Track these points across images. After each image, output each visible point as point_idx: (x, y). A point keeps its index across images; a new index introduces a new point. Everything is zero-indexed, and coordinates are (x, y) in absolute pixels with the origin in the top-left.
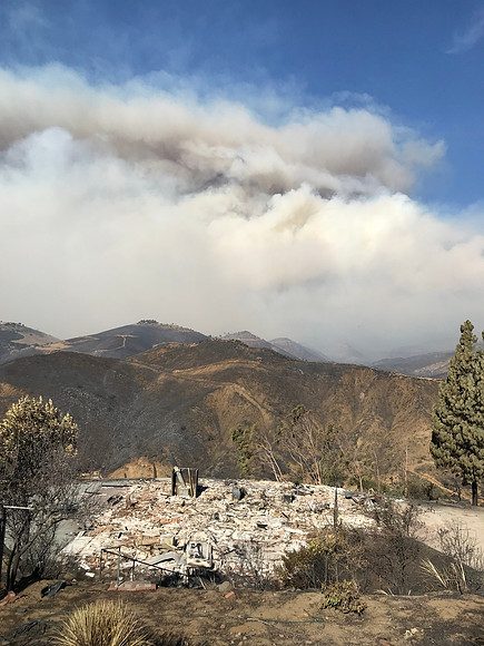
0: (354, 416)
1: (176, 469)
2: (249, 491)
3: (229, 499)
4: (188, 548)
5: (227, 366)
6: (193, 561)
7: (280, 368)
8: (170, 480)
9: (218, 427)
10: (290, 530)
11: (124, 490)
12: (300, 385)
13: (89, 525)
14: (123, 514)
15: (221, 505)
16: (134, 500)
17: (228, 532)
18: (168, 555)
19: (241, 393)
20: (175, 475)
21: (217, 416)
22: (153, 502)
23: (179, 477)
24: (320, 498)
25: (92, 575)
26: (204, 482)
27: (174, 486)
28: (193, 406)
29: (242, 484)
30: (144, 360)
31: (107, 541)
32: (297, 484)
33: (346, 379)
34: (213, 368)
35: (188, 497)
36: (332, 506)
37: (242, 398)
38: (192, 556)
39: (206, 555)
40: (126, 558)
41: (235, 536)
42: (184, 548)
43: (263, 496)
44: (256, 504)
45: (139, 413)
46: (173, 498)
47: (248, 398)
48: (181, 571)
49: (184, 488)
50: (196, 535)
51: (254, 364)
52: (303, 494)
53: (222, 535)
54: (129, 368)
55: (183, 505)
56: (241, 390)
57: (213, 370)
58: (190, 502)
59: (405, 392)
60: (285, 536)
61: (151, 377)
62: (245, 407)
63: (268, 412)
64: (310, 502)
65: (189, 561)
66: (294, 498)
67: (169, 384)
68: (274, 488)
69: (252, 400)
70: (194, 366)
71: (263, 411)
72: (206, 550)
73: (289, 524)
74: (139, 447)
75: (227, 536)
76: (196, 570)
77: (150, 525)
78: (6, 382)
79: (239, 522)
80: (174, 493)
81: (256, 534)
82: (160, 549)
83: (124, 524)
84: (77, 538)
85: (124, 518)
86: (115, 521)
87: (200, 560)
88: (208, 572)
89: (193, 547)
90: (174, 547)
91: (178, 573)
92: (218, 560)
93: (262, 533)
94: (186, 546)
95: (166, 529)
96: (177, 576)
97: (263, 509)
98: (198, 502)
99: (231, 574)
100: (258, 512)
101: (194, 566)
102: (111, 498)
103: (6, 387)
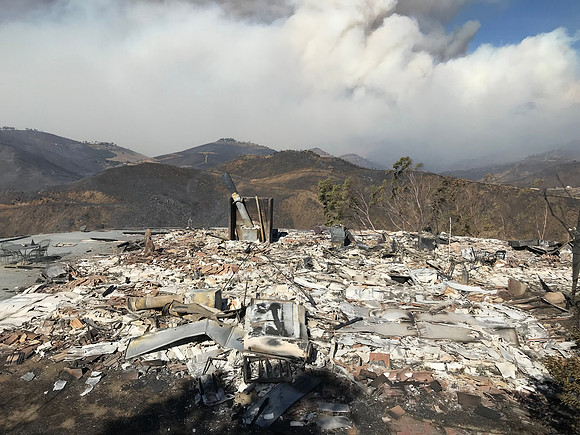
1: (236, 198)
3: (326, 245)
4: (250, 313)
5: (300, 175)
6: (260, 342)
17: (335, 288)
18: (196, 328)
19: (313, 199)
20: (234, 208)
27: (232, 224)
37: (315, 203)
38: (257, 330)
39: (293, 327)
47: (321, 204)
49: (249, 230)
53: (324, 292)
54: (209, 178)
55: (248, 251)
56: (315, 197)
57: (288, 178)
58: (260, 248)
62: (319, 211)
65: (249, 342)
67: (247, 191)
70: (270, 175)
72: (293, 319)
75: (334, 294)
76: (268, 365)
77: (178, 275)
78: (99, 190)
79: (352, 273)
80: (234, 237)
81: (395, 292)
82: (181, 314)
83: (127, 274)
84: (19, 295)
85: (133, 266)
86: (112, 270)
87: (280, 339)
88: (300, 373)
89: (262, 312)
90: (217, 311)
91: (221, 375)
92: (324, 340)
93: (405, 289)
94: (244, 309)
95: (209, 281)
96: (218, 383)
97: (390, 256)
98: (274, 248)
99: (365, 376)
100: (382, 260)
101: (262, 355)
102: (127, 244)
103: (99, 195)
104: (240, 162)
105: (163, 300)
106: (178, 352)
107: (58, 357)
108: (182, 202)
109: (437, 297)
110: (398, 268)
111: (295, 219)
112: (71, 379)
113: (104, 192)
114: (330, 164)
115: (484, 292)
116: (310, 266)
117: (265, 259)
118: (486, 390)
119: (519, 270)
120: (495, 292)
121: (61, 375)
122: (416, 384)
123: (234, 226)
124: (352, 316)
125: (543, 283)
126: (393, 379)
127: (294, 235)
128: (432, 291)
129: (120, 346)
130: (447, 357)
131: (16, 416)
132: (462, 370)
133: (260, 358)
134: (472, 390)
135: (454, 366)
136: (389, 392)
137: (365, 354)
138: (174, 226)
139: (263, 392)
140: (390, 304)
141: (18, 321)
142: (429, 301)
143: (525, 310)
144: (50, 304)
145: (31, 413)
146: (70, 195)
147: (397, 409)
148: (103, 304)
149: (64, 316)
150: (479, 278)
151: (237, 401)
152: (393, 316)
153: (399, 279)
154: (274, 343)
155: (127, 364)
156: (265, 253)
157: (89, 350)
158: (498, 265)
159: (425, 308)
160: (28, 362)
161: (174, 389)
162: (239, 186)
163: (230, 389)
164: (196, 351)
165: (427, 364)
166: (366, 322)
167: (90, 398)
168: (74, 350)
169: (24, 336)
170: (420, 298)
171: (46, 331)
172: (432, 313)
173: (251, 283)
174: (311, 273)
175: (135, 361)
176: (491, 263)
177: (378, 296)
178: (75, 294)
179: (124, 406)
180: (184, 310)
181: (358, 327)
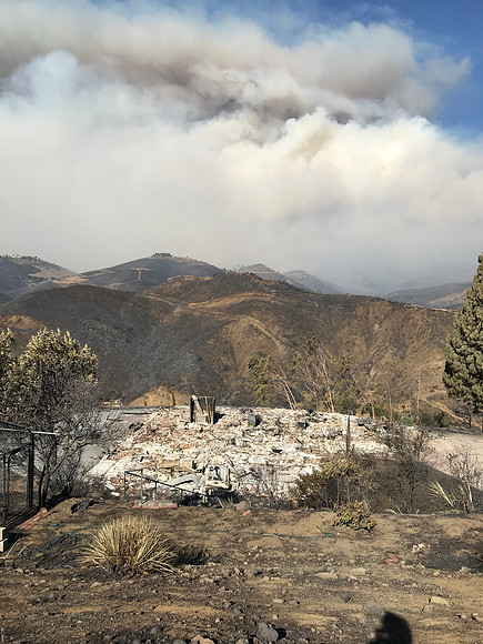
0: (368, 347)
1: (194, 397)
2: (265, 418)
3: (245, 426)
4: (207, 471)
5: (242, 299)
6: (212, 483)
7: (294, 301)
8: (189, 407)
9: (234, 358)
10: (303, 454)
11: (145, 417)
12: (314, 317)
13: (112, 450)
14: (144, 439)
15: (238, 431)
16: (155, 427)
17: (244, 456)
18: (187, 478)
19: (255, 325)
20: (193, 403)
21: (232, 347)
22: (173, 428)
23: (197, 405)
24: (333, 425)
25: (117, 494)
26: (221, 409)
27: (192, 414)
28: (208, 338)
29: (257, 411)
30: (160, 293)
31: (130, 465)
32: (311, 412)
33: (360, 310)
34: (228, 301)
35: (206, 424)
36: (345, 433)
37: (257, 330)
38: (210, 478)
39: (224, 477)
40: (148, 480)
41: (251, 460)
42: (203, 471)
43: (278, 423)
44: (271, 430)
45: (156, 345)
46: (191, 425)
47: (263, 330)
48: (200, 492)
49: (201, 415)
50: (214, 459)
51: (268, 297)
52: (316, 421)
53: (239, 459)
54: (145, 301)
55: (201, 431)
56: (256, 323)
57: (228, 303)
58: (208, 428)
59: (420, 323)
60: (299, 461)
61: (167, 310)
62: (260, 338)
63: (282, 343)
64: (323, 429)
65: (208, 482)
66: (307, 425)
67: (184, 317)
68: (289, 416)
69: (266, 333)
70: (210, 298)
71: (278, 343)
72: (223, 473)
73: (302, 450)
74: (157, 377)
75: (244, 460)
76: (215, 491)
78: (26, 315)
79: (255, 447)
81: (272, 459)
83: (145, 449)
84: (101, 461)
85: (145, 443)
87: (218, 481)
88: (226, 493)
89: (212, 470)
90: (194, 470)
91: (198, 494)
92: (235, 482)
93: (277, 456)
94: (204, 469)
97: (278, 434)
98: (216, 428)
100: (273, 438)
101: (212, 487)
102: (132, 425)
103: (27, 320)
105: (171, 465)
106: (182, 487)
109: (290, 461)
111: (235, 346)
114: (273, 287)
116: (234, 444)
126: (257, 495)
128: (289, 458)
137: (250, 487)
141: (113, 473)
142: (285, 463)
153: (276, 451)
154: (216, 483)
156: (210, 432)
174: (234, 448)
176: (334, 438)
180: (180, 470)
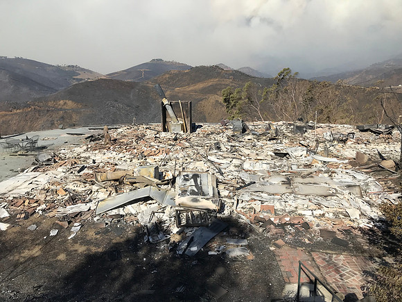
1: (166, 102)
3: (229, 133)
4: (179, 181)
5: (210, 84)
14: (99, 148)
15: (221, 138)
19: (220, 101)
20: (164, 109)
21: (205, 116)
23: (170, 111)
35: (182, 132)
37: (221, 104)
38: (184, 192)
39: (210, 191)
46: (163, 134)
49: (176, 125)
52: (313, 128)
53: (228, 165)
54: (146, 88)
55: (176, 139)
57: (201, 87)
58: (184, 137)
70: (188, 84)
72: (208, 185)
75: (235, 166)
76: (192, 215)
77: (128, 157)
78: (69, 99)
79: (247, 152)
80: (165, 130)
81: (277, 164)
82: (132, 183)
83: (93, 158)
84: (21, 174)
85: (97, 152)
86: (82, 155)
87: (199, 197)
88: (213, 219)
89: (187, 180)
90: (156, 181)
91: (161, 222)
92: (230, 197)
93: (284, 161)
94: (174, 178)
95: (150, 160)
96: (158, 227)
97: (274, 139)
98: (193, 137)
99: (258, 220)
100: (268, 142)
101: (188, 209)
102: (92, 136)
103: (70, 103)
104: (167, 76)
105: (119, 175)
106: (131, 209)
107: (51, 214)
108: (128, 106)
109: (307, 166)
110: (279, 147)
111: (207, 115)
112: (60, 228)
113: (73, 100)
114: (231, 75)
115: (339, 162)
116: (219, 148)
117: (187, 144)
118: (340, 227)
119: (363, 146)
120: (347, 161)
121: (54, 226)
122: (292, 225)
123: (165, 122)
124: (248, 181)
125: (380, 154)
126: (277, 222)
127: (207, 127)
128: (303, 162)
129: (92, 205)
130: (313, 207)
131: (26, 253)
132: (324, 215)
133: (187, 211)
134: (330, 228)
135: (318, 212)
136: (274, 231)
137: (257, 206)
138: (123, 123)
139: (189, 233)
140: (274, 171)
141: (23, 190)
142: (301, 169)
143: (367, 173)
144: (43, 179)
145: (36, 251)
146: (50, 104)
147: (280, 242)
148: (78, 178)
149: (53, 187)
150: (335, 152)
151: (172, 240)
152: (277, 180)
153: (280, 155)
154: (196, 200)
155: (97, 218)
156: (187, 140)
157: (71, 209)
158: (349, 143)
159: (298, 174)
160: (31, 218)
161: (130, 233)
162: (167, 93)
163: (167, 232)
164: (143, 207)
165: (300, 212)
166: (257, 185)
167: (75, 240)
168: (61, 209)
169: (27, 201)
170: (294, 168)
171: (42, 197)
172: (303, 177)
173: (179, 161)
174: (220, 153)
175: (102, 215)
176: (344, 141)
177: (265, 167)
178: (59, 172)
179: (97, 245)
180: (133, 180)
181: (252, 188)
